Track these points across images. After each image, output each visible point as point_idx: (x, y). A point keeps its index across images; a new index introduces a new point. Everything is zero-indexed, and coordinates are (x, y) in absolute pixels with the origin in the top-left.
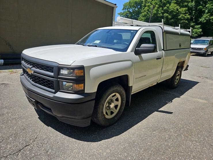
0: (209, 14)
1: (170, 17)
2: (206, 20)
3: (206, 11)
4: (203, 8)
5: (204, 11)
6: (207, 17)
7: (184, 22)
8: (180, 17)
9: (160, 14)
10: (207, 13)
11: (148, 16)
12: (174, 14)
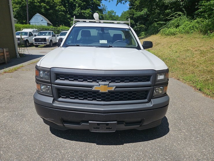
0: (80, 8)
1: (48, 7)
2: (79, 13)
3: (77, 5)
4: (74, 2)
5: (75, 5)
6: (79, 10)
7: (62, 14)
8: (57, 8)
9: (37, 3)
10: (78, 7)
11: (23, 4)
12: (51, 4)
